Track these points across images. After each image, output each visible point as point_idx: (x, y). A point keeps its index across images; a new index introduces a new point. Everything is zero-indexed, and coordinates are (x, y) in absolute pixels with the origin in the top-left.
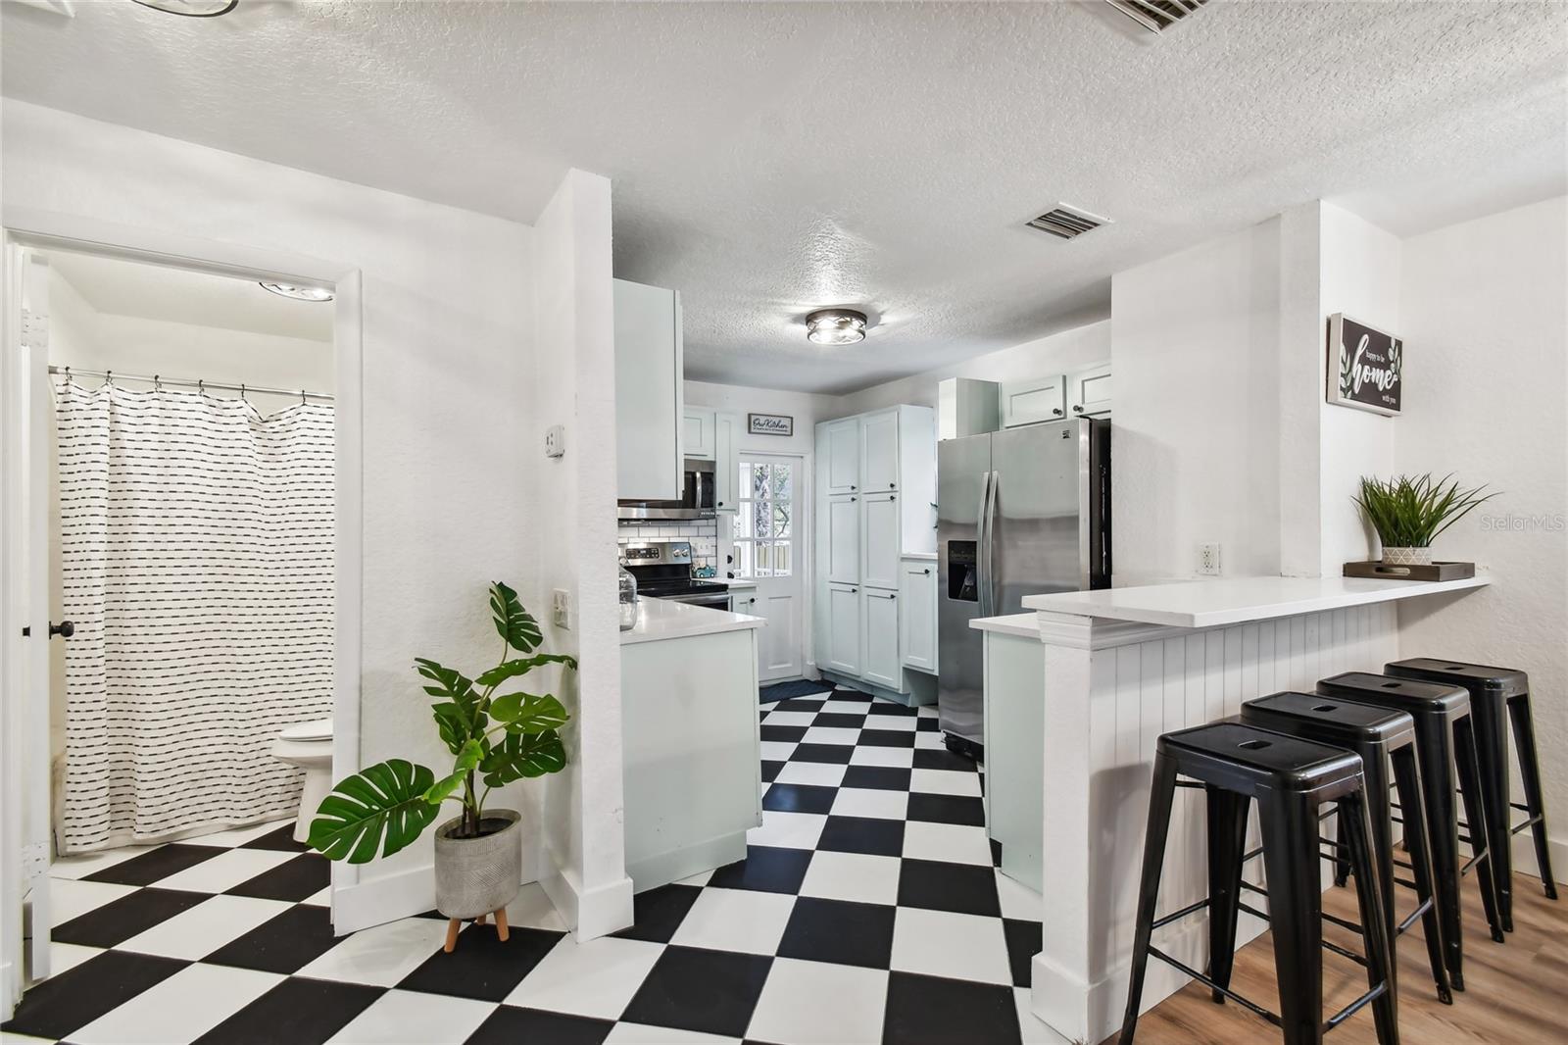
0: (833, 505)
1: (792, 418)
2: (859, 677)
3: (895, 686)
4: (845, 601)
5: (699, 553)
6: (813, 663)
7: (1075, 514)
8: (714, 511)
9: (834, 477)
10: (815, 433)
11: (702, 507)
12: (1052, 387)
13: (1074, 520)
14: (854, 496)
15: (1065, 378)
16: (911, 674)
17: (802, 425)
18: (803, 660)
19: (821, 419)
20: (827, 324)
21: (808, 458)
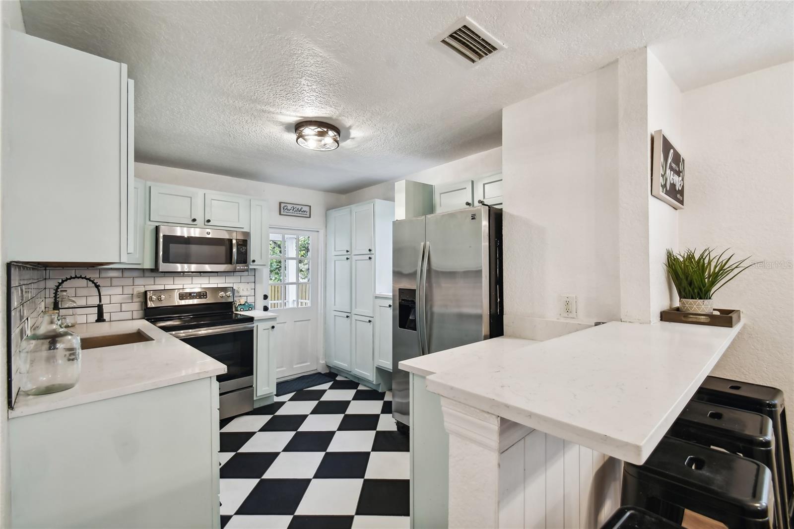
0: (336, 262)
1: (310, 207)
2: (350, 372)
3: (371, 379)
4: (342, 322)
5: (241, 293)
6: (324, 362)
7: (480, 269)
8: (248, 266)
9: (339, 244)
10: (326, 216)
11: (237, 263)
12: (465, 188)
13: (479, 273)
14: (348, 257)
15: (473, 182)
16: (380, 371)
17: (317, 211)
18: (318, 359)
19: (330, 208)
20: (310, 131)
21: (322, 232)
